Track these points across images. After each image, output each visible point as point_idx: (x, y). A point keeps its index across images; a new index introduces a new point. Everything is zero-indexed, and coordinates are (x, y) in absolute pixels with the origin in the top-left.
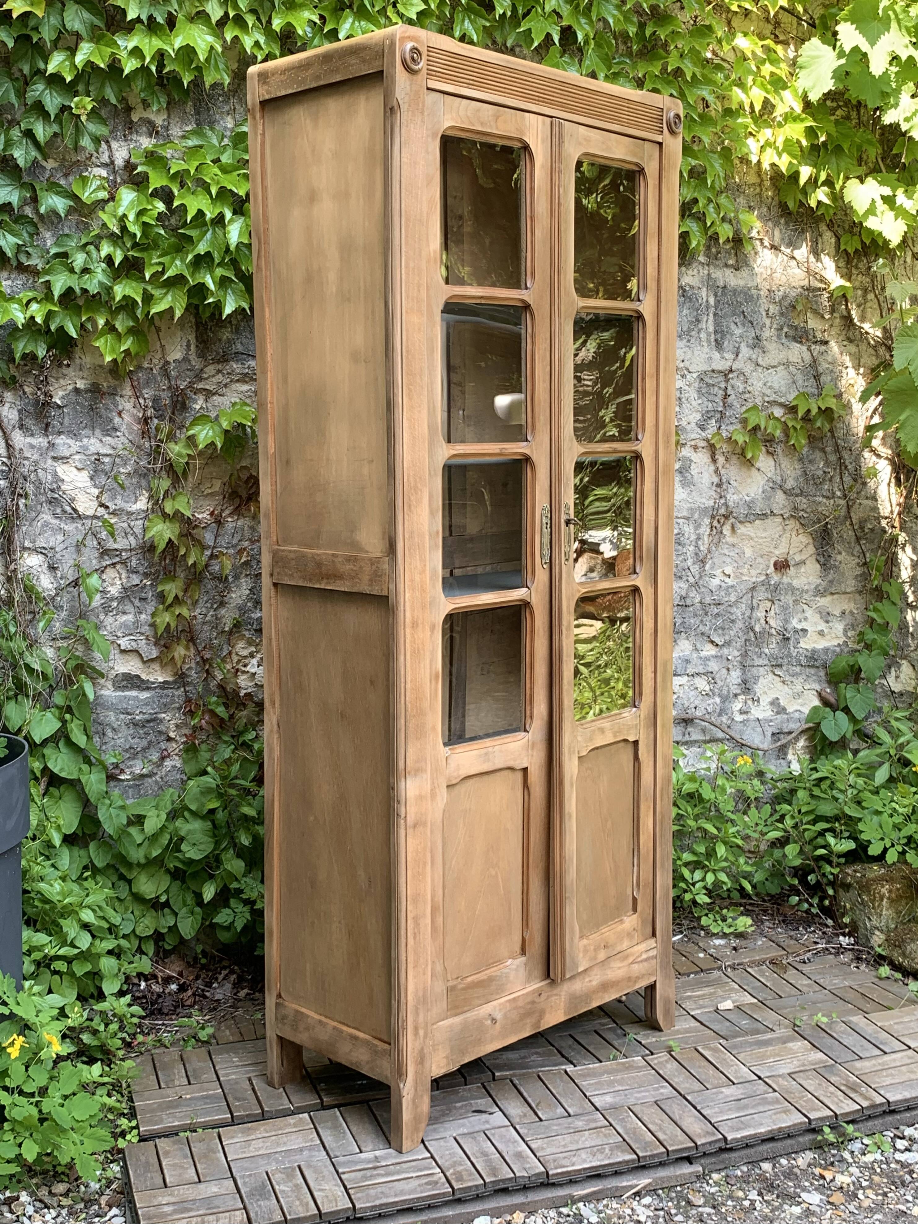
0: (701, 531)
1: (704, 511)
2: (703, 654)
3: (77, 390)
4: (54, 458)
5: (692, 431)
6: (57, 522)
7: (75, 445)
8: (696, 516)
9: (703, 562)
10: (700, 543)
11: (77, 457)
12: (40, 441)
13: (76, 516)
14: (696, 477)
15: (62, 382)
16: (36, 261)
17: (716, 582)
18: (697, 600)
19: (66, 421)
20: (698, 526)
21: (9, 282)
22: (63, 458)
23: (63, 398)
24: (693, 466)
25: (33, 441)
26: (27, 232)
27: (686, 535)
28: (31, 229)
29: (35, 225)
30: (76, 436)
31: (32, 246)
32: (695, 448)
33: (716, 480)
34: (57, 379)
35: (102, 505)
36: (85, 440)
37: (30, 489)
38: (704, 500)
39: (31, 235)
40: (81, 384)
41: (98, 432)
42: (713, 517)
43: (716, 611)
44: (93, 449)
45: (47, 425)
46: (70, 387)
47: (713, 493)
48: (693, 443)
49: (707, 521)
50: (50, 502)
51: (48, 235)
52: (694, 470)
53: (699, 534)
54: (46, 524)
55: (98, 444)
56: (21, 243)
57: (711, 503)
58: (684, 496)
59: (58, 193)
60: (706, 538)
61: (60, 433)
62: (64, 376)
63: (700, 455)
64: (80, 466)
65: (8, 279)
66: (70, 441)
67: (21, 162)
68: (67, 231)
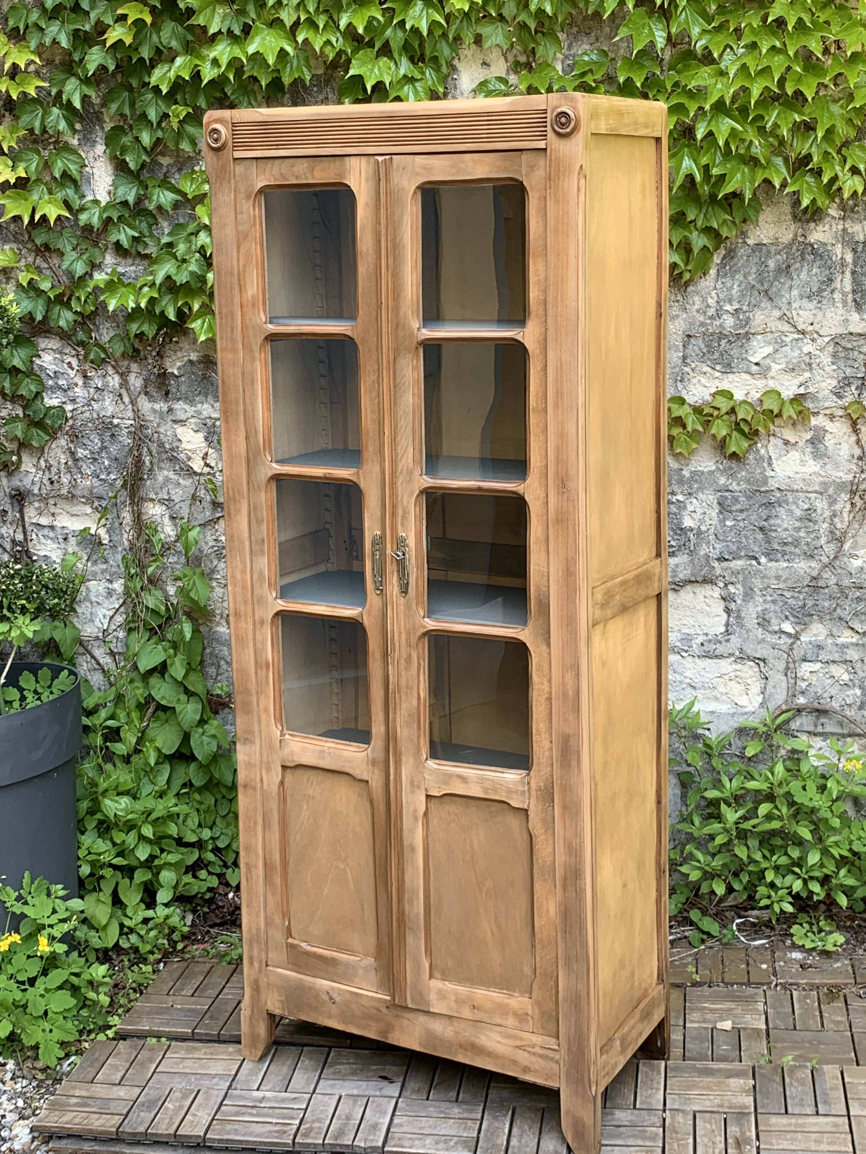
0: (838, 507)
1: (841, 486)
2: (840, 641)
3: (191, 361)
4: (175, 421)
5: (825, 399)
6: (176, 477)
7: (191, 410)
8: (831, 491)
9: (841, 541)
10: (836, 520)
11: (193, 420)
12: (162, 406)
13: (191, 473)
14: (830, 448)
15: (179, 354)
16: (152, 250)
17: (857, 563)
18: (833, 581)
19: (183, 388)
20: (832, 502)
21: (133, 268)
22: (181, 421)
23: (179, 368)
24: (828, 436)
25: (157, 407)
26: (148, 223)
27: (819, 511)
28: (151, 220)
29: (154, 217)
30: (192, 402)
31: (151, 235)
32: (832, 417)
33: (858, 452)
34: (175, 352)
35: (207, 465)
36: (200, 405)
37: (154, 448)
38: (841, 474)
39: (150, 226)
40: (194, 357)
41: (210, 398)
42: (853, 493)
43: (858, 594)
44: (205, 414)
45: (167, 393)
46: (186, 359)
47: (854, 467)
48: (828, 412)
49: (845, 497)
50: (171, 460)
51: (165, 224)
52: (829, 442)
53: (835, 511)
54: (167, 479)
55: (210, 410)
56: (137, 235)
57: (850, 477)
58: (816, 469)
59: (168, 189)
60: (845, 515)
61: (179, 399)
62: (181, 349)
63: (838, 424)
64: (196, 428)
65: (132, 265)
66: (187, 407)
67: (132, 166)
68: (181, 221)
